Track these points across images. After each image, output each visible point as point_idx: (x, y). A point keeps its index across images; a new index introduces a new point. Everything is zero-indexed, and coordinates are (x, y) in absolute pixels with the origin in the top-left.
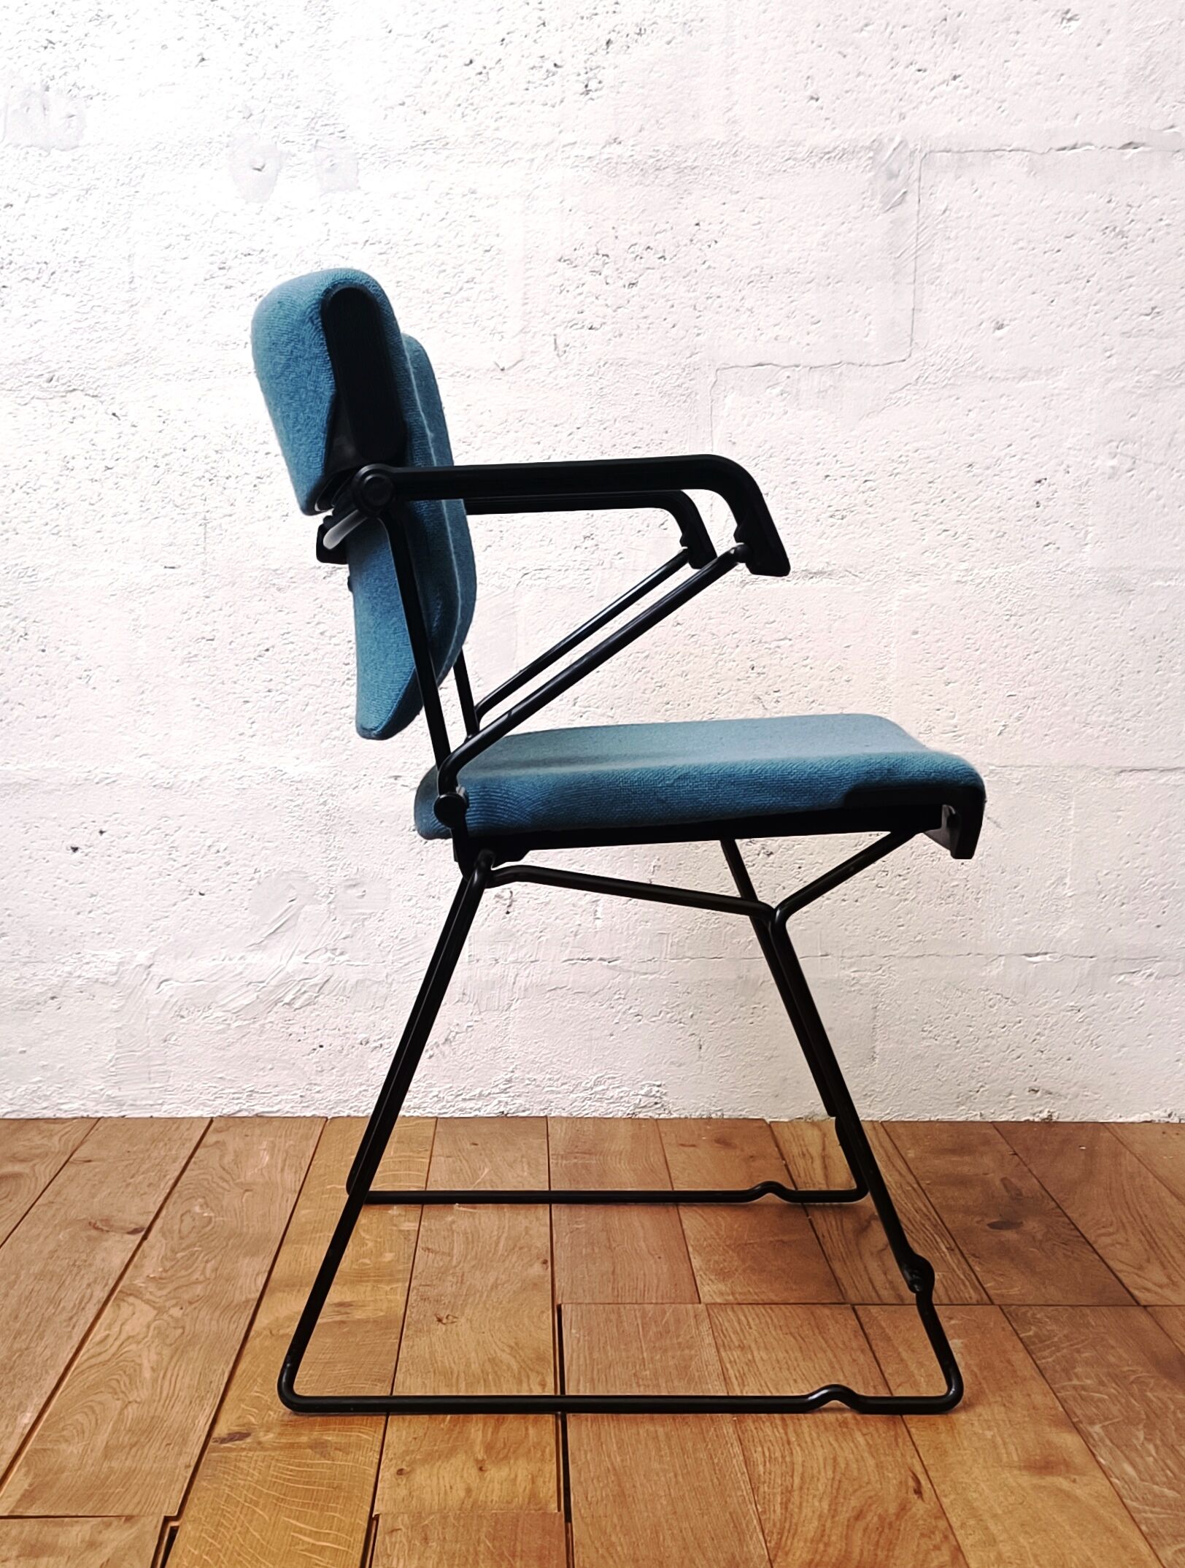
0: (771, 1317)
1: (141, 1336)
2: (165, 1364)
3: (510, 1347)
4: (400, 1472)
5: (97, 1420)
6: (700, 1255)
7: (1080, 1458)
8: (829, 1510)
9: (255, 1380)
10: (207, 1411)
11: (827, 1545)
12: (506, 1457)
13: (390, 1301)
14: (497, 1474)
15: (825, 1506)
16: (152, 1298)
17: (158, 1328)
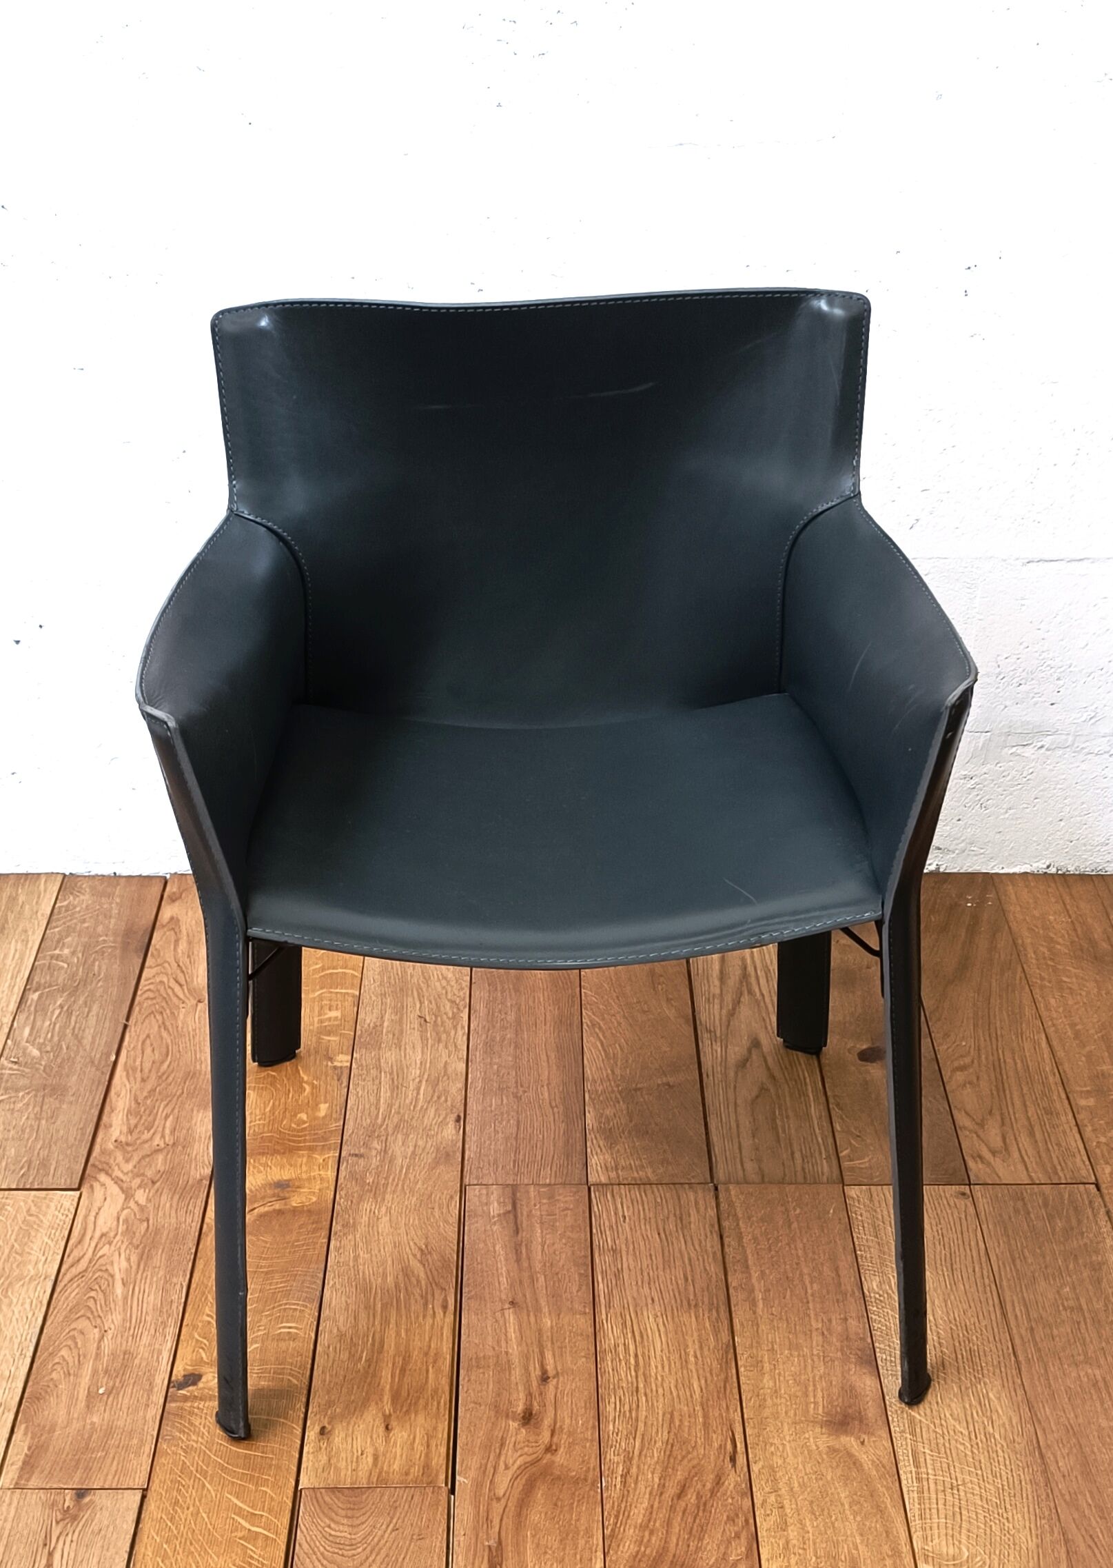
0: (643, 1205)
1: (112, 1234)
2: (133, 1276)
3: (422, 1250)
4: (323, 1431)
5: (79, 1356)
6: (595, 1108)
7: (872, 1411)
8: (659, 1485)
9: (206, 1298)
10: (169, 1344)
11: (651, 1533)
12: (408, 1412)
13: (321, 1179)
14: (400, 1435)
15: (657, 1480)
16: (121, 1175)
17: (126, 1221)
